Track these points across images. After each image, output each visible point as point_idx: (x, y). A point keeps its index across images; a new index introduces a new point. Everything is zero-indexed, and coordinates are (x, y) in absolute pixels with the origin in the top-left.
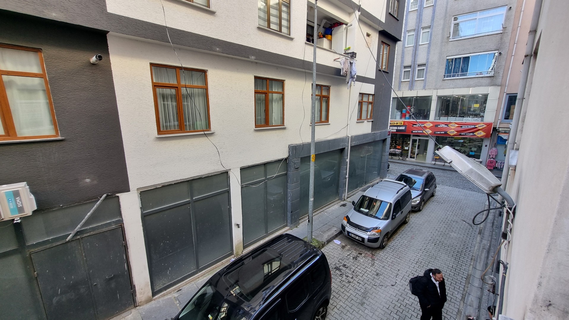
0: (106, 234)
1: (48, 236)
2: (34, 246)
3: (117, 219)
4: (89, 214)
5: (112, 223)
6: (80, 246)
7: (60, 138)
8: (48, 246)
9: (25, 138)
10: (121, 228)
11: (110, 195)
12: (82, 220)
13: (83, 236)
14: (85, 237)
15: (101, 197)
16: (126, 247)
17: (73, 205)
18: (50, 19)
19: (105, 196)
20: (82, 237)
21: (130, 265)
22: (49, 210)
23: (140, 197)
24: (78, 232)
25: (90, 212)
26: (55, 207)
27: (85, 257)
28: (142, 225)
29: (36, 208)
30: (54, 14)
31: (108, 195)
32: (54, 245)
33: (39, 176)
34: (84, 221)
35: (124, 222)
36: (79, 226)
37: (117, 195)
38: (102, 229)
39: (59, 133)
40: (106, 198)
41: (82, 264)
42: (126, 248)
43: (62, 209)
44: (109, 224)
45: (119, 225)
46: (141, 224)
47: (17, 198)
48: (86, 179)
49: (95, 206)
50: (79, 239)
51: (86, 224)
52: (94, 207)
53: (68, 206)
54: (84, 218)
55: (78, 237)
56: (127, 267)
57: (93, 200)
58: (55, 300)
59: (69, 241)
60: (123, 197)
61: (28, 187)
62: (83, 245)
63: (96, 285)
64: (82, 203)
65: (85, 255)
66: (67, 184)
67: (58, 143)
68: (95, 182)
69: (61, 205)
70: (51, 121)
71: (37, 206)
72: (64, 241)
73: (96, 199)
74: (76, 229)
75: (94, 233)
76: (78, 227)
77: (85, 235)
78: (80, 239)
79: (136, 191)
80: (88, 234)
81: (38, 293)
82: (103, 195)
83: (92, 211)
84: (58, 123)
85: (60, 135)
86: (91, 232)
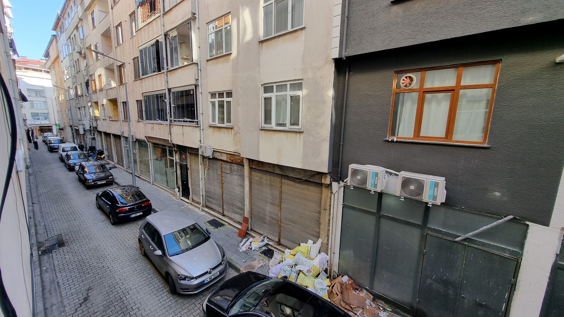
0: (495, 257)
1: (443, 228)
2: (431, 229)
3: (514, 250)
4: (485, 227)
5: (507, 250)
6: (464, 252)
7: (486, 145)
8: (440, 236)
9: (457, 142)
10: (516, 263)
11: (518, 219)
12: (476, 230)
13: (471, 244)
14: (472, 247)
15: (505, 217)
16: (513, 287)
17: (473, 212)
18: (525, 25)
19: (510, 218)
20: (469, 245)
21: (510, 310)
22: (452, 207)
23: (563, 240)
24: (467, 238)
25: (487, 226)
26: (457, 207)
27: (465, 265)
28: (549, 276)
29: (444, 201)
30: (531, 19)
31: (514, 218)
32: (444, 238)
33: (455, 176)
34: (477, 231)
35: (523, 258)
36: (471, 234)
37: (527, 223)
38: (492, 250)
39: (487, 141)
40: (511, 220)
41: (459, 269)
42: (513, 289)
43: (462, 210)
44: (503, 250)
45: (517, 258)
46: (548, 274)
47: (435, 188)
48: (496, 192)
49: (495, 223)
50: (466, 245)
51: (478, 235)
52: (493, 224)
53: (468, 211)
54: (478, 229)
55: (466, 243)
56: (506, 308)
57: (495, 216)
58: (429, 281)
59: (456, 242)
60: (534, 229)
61: (445, 182)
62: (467, 253)
63: (463, 297)
64: (482, 214)
65: (466, 262)
66: (476, 190)
67: (482, 150)
68: (505, 199)
69: (463, 208)
70: (484, 128)
71: (445, 201)
72: (452, 239)
73: (498, 217)
74: (467, 235)
75: (482, 248)
76: (469, 233)
77: (472, 245)
78: (467, 247)
79: (559, 231)
80: (476, 246)
81: (421, 266)
82: (509, 216)
83: (489, 226)
84: (489, 131)
85: (487, 142)
86: (479, 245)
